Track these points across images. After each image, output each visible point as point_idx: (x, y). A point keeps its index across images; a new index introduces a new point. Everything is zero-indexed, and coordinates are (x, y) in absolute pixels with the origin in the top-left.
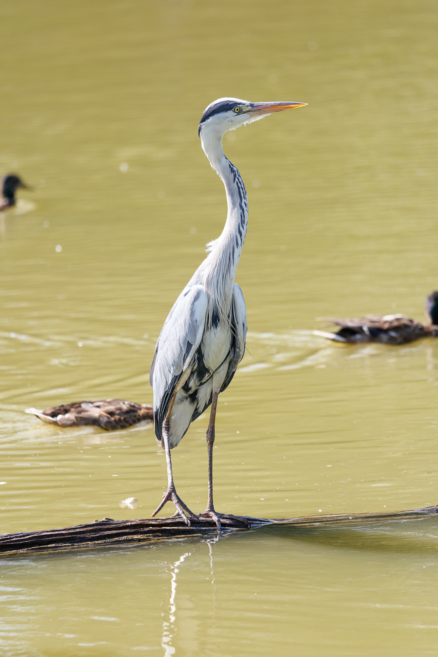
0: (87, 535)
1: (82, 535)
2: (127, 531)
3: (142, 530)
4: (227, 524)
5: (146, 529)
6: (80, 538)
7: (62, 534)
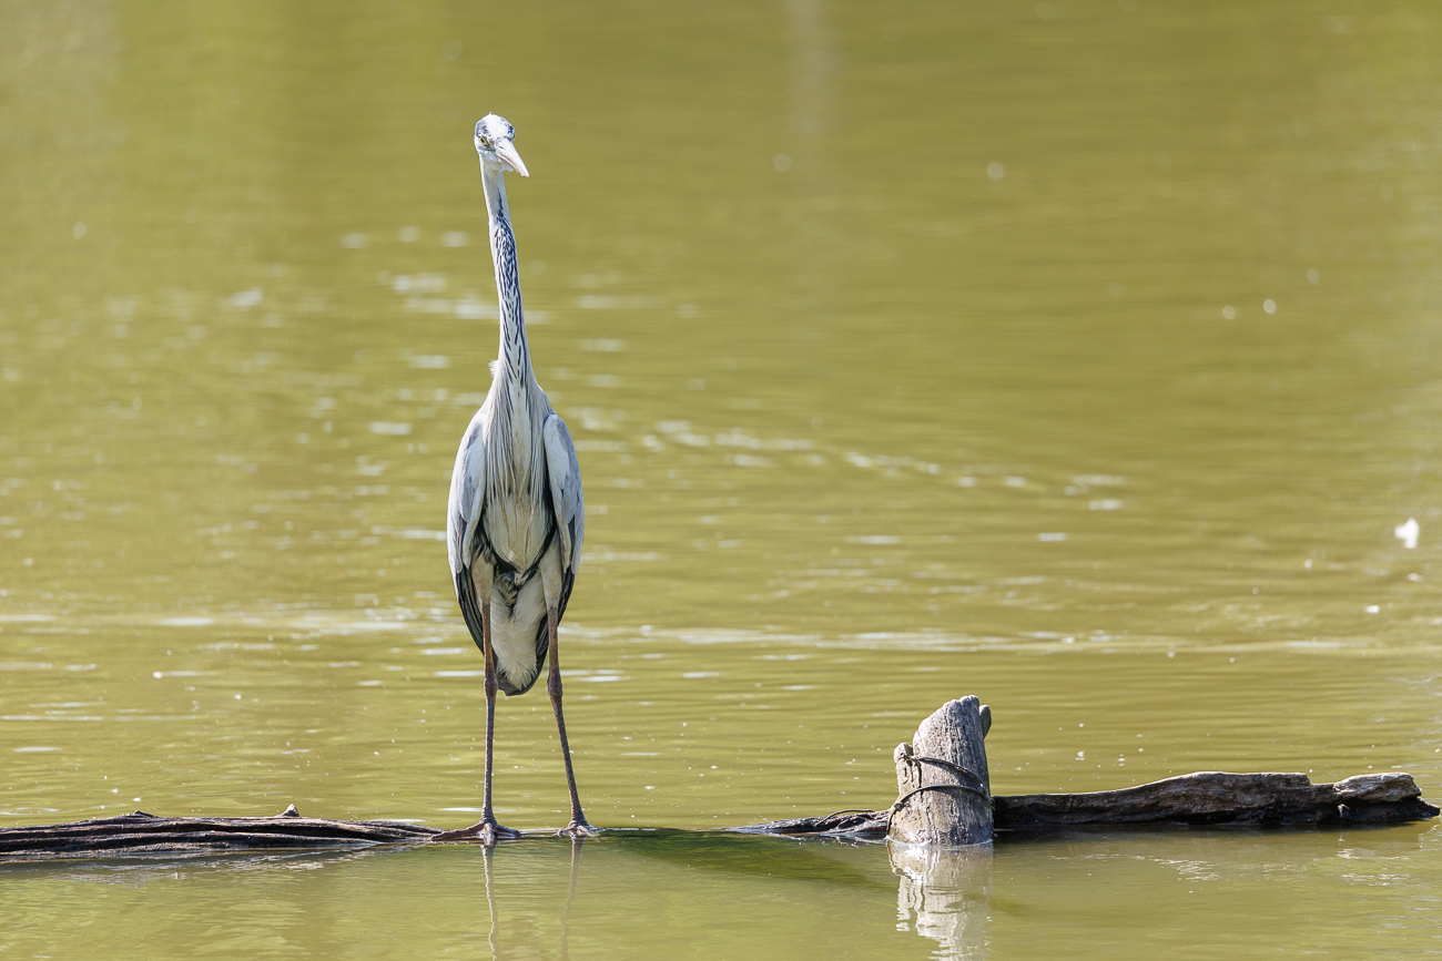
0: (90, 839)
1: (80, 839)
2: (166, 834)
3: (194, 834)
4: (364, 833)
5: (203, 834)
6: (74, 842)
7: (44, 835)
